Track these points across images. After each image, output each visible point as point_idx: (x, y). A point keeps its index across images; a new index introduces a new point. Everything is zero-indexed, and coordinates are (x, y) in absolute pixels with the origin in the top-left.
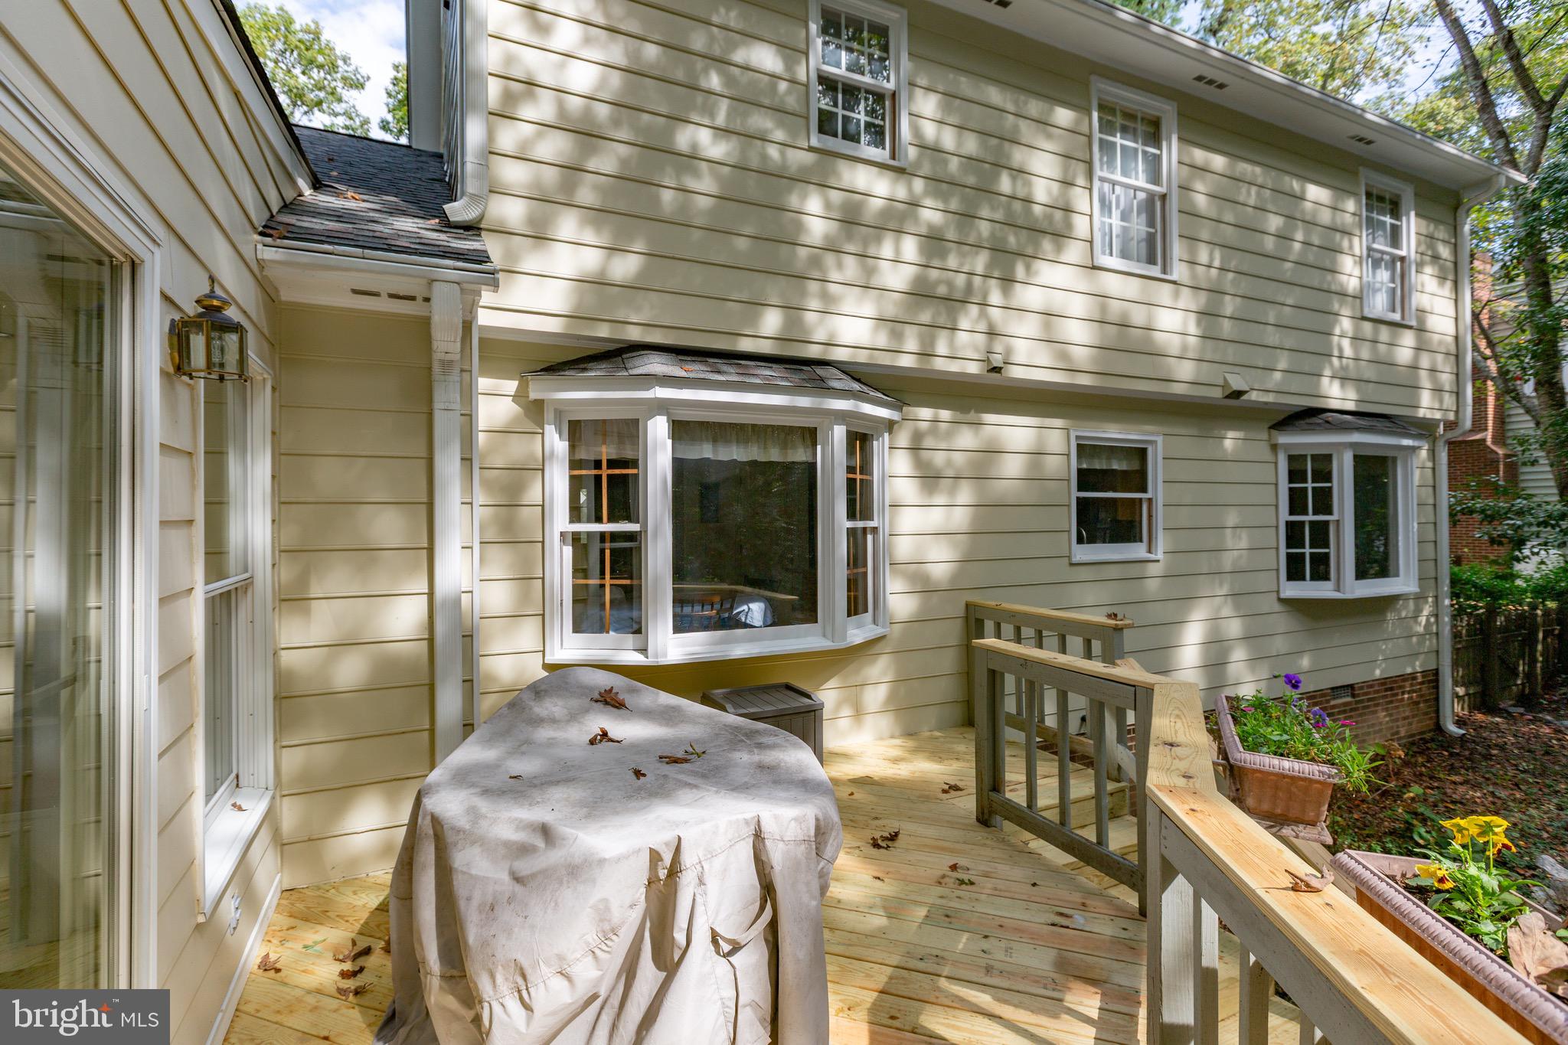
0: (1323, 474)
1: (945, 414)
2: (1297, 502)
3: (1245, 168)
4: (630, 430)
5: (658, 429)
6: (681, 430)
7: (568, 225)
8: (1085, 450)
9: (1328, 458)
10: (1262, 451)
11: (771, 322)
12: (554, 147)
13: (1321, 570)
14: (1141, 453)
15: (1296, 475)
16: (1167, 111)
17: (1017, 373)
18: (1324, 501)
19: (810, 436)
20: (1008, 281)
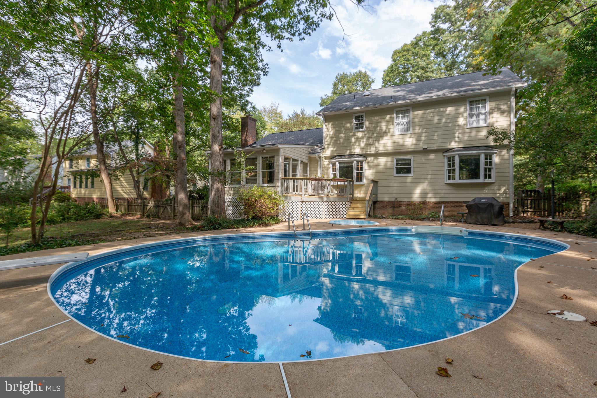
0: (454, 159)
1: (372, 158)
2: (449, 166)
3: (428, 111)
4: (336, 164)
7: (330, 147)
8: (397, 160)
9: (454, 157)
10: (442, 157)
11: (348, 152)
12: (329, 140)
13: (454, 178)
14: (410, 160)
15: (449, 161)
16: (410, 108)
17: (380, 152)
18: (454, 165)
19: (353, 162)
20: (379, 140)
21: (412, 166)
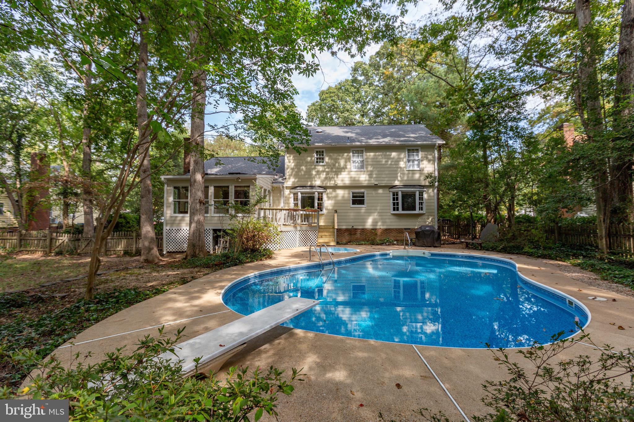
0: (397, 195)
1: (331, 190)
2: (394, 199)
3: (377, 154)
4: (297, 193)
5: (299, 194)
6: (302, 193)
7: (292, 177)
8: (353, 193)
9: (398, 192)
10: (388, 192)
11: (309, 183)
12: (291, 171)
13: (398, 210)
14: (364, 193)
15: (394, 195)
16: (364, 149)
17: (339, 185)
18: (397, 199)
19: (314, 193)
20: (337, 175)
21: (365, 198)
